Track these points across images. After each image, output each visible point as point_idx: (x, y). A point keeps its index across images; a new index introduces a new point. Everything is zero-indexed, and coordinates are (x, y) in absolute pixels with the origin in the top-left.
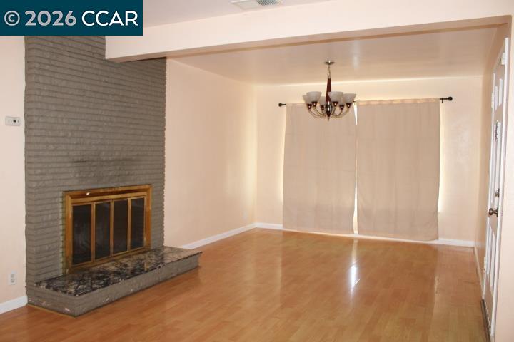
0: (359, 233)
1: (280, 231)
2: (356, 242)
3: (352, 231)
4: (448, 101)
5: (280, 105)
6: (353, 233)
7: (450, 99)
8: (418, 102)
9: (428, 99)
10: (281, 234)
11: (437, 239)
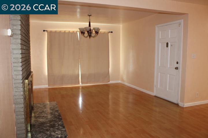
0: (82, 84)
1: (46, 88)
2: (81, 87)
3: (79, 83)
4: (111, 33)
5: (44, 31)
6: (79, 84)
7: (112, 32)
8: (102, 33)
9: (104, 32)
10: (48, 89)
11: (109, 82)
